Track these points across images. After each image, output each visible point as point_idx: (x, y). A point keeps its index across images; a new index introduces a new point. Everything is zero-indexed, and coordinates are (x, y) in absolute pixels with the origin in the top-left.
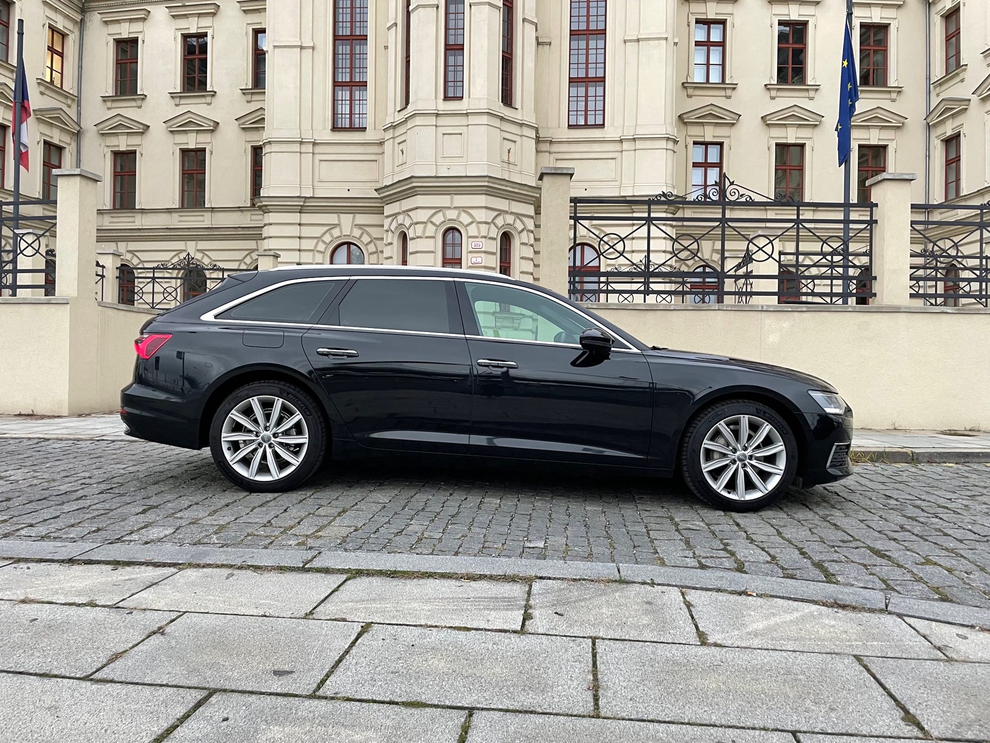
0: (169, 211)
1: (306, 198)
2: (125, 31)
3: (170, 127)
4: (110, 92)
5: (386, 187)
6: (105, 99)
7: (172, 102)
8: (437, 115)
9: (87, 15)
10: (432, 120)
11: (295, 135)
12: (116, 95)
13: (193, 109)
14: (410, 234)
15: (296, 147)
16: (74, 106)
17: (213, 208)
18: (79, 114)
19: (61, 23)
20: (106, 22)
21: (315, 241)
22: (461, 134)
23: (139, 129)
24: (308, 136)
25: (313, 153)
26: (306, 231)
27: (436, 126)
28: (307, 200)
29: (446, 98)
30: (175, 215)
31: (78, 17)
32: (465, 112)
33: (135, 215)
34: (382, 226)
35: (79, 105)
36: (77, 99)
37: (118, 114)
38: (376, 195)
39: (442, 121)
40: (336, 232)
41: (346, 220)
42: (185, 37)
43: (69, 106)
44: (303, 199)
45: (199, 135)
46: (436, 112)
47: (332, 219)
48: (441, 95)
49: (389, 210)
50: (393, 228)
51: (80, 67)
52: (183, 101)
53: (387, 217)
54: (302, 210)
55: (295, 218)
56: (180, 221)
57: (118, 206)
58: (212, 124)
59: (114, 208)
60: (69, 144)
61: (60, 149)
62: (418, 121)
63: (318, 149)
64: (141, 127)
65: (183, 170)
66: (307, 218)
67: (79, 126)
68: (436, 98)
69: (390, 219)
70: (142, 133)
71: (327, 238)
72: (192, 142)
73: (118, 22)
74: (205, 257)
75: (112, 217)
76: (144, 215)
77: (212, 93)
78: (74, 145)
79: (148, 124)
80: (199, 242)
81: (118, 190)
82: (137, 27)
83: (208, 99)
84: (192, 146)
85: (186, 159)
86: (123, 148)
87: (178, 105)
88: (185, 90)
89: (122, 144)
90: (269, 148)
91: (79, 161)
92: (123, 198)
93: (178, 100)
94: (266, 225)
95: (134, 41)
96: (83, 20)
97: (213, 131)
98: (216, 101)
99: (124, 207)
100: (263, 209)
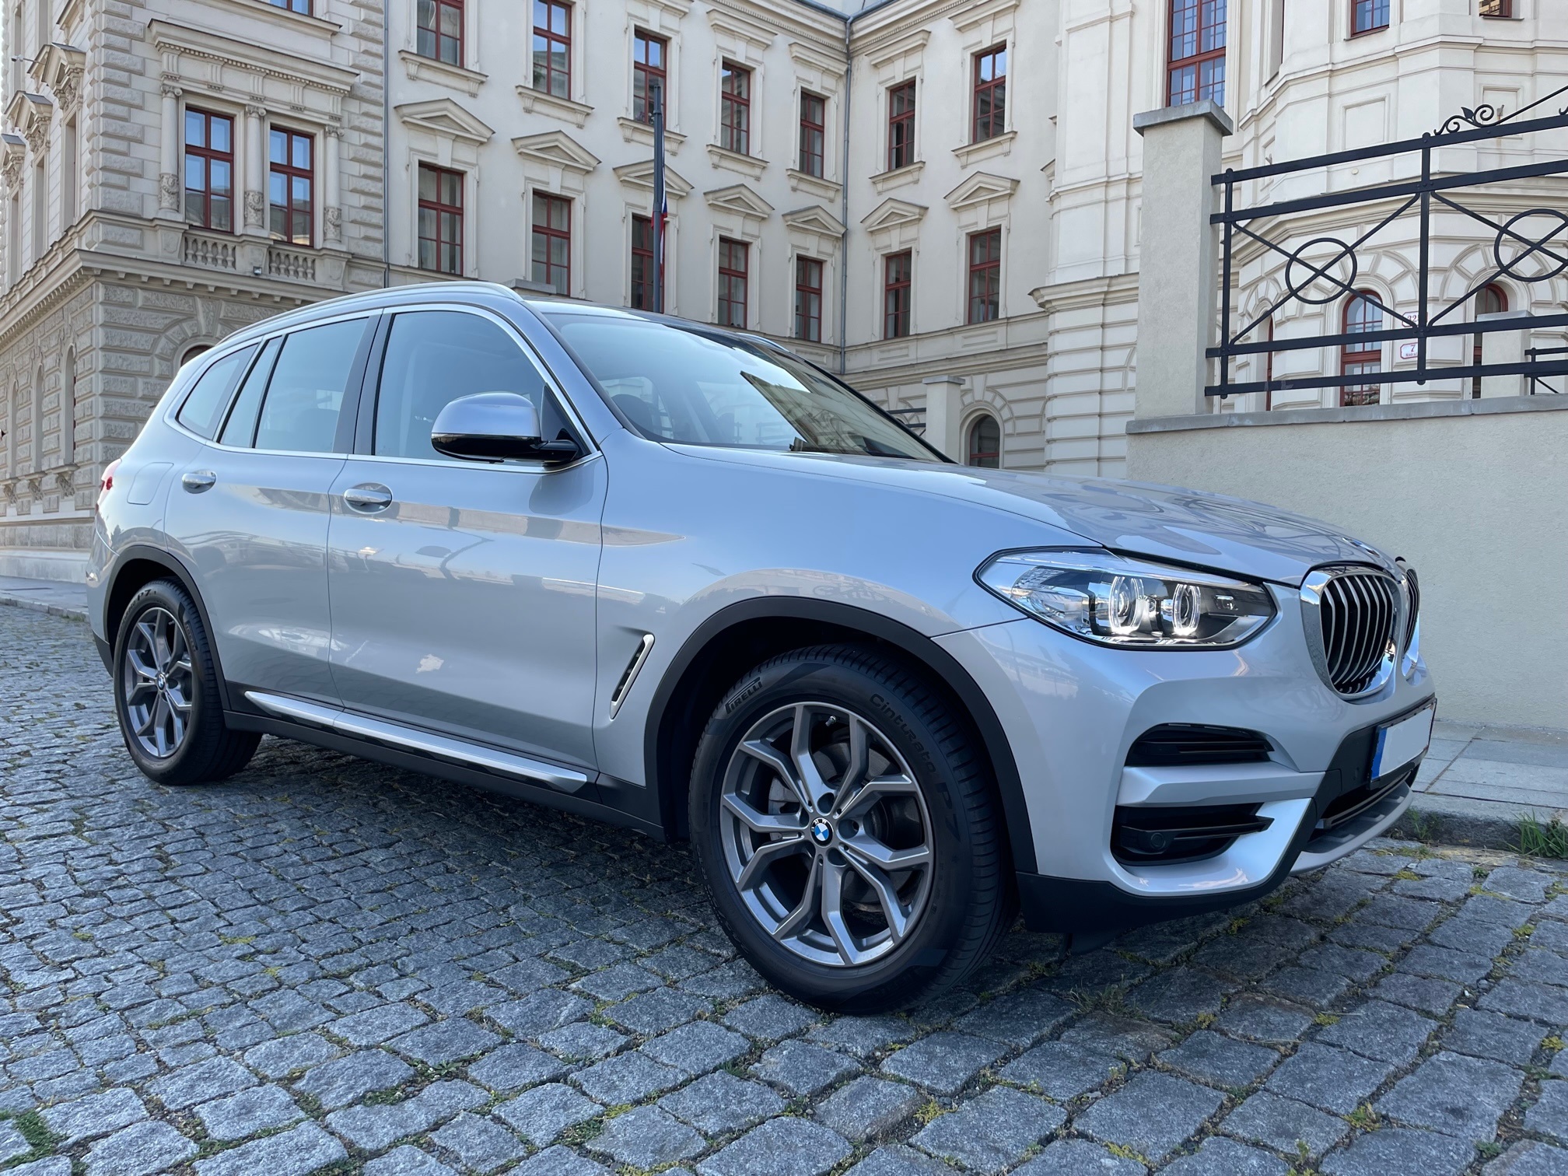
0: (950, 331)
1: (1111, 277)
2: (897, 73)
3: (954, 203)
4: (881, 167)
6: (875, 180)
7: (958, 163)
8: (1332, 73)
9: (855, 62)
10: (1322, 85)
11: (1098, 172)
12: (890, 170)
13: (983, 167)
15: (1099, 194)
16: (839, 200)
17: (1008, 318)
18: (845, 209)
19: (817, 84)
20: (875, 66)
21: (1128, 350)
22: (1383, 99)
23: (915, 214)
24: (1118, 169)
25: (1127, 198)
26: (1114, 336)
27: (1330, 95)
28: (1114, 281)
29: (1356, 33)
30: (958, 337)
31: (842, 69)
32: (1390, 53)
33: (909, 344)
35: (845, 197)
36: (844, 189)
37: (890, 199)
39: (1342, 83)
42: (978, 57)
43: (832, 201)
44: (1107, 281)
45: (992, 206)
46: (1330, 67)
48: (1343, 29)
49: (1247, 275)
51: (847, 141)
52: (973, 158)
53: (1244, 289)
54: (1105, 301)
55: (1094, 315)
56: (965, 346)
57: (891, 333)
58: (1008, 184)
59: (886, 338)
60: (832, 255)
61: (820, 263)
62: (1293, 93)
63: (1137, 189)
64: (917, 210)
65: (971, 266)
66: (1114, 313)
67: (845, 225)
68: (1331, 41)
69: (1247, 293)
70: (920, 220)
72: (980, 220)
73: (890, 60)
74: (998, 398)
75: (883, 352)
76: (920, 343)
77: (1011, 135)
78: (838, 255)
79: (926, 205)
80: (990, 375)
81: (891, 310)
82: (913, 61)
83: (1006, 147)
84: (982, 226)
85: (978, 250)
86: (896, 248)
87: (964, 167)
88: (975, 141)
89: (894, 242)
90: (1059, 204)
91: (845, 276)
92: (898, 322)
93: (964, 159)
94: (1051, 334)
95: (910, 85)
96: (848, 72)
97: (1011, 195)
98: (1017, 146)
99: (896, 335)
100: (1046, 309)
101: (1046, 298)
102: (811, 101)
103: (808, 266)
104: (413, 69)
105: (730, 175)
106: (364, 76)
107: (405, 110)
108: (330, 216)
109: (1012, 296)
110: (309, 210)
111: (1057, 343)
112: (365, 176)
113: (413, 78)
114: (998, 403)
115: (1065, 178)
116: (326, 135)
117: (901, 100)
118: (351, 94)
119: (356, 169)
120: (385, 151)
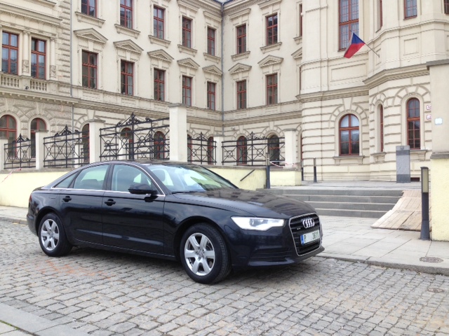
0: (261, 107)
2: (240, 22)
3: (261, 65)
4: (235, 53)
5: (369, 78)
6: (233, 57)
8: (400, 30)
9: (224, 17)
10: (397, 34)
11: (317, 58)
12: (238, 54)
13: (271, 53)
14: (385, 105)
16: (220, 63)
17: (281, 103)
18: (222, 66)
19: (213, 25)
20: (232, 19)
21: (330, 115)
22: (416, 38)
23: (247, 68)
24: (324, 57)
25: (328, 66)
26: (325, 110)
27: (399, 37)
28: (325, 93)
29: (406, 18)
30: (264, 109)
32: (418, 24)
33: (246, 111)
34: (368, 102)
35: (222, 62)
36: (221, 60)
37: (238, 63)
38: (363, 84)
39: (403, 33)
40: (342, 109)
41: (347, 101)
42: (267, 17)
43: (218, 63)
44: (323, 93)
46: (399, 28)
47: (339, 101)
48: (402, 16)
49: (372, 92)
50: (374, 102)
51: (222, 43)
52: (267, 50)
53: (371, 96)
54: (322, 99)
55: (318, 104)
56: (266, 112)
57: (239, 107)
58: (280, 59)
59: (238, 109)
60: (218, 81)
61: (214, 84)
62: (387, 36)
63: (331, 63)
65: (267, 86)
66: (325, 103)
67: (222, 71)
68: (399, 19)
69: (372, 98)
70: (249, 70)
71: (337, 113)
72: (270, 71)
73: (237, 18)
74: (278, 129)
75: (237, 114)
76: (250, 111)
77: (280, 44)
78: (220, 81)
79: (251, 66)
80: (275, 122)
81: (239, 99)
82: (245, 18)
83: (278, 47)
85: (269, 80)
86: (241, 79)
87: (264, 53)
88: (268, 45)
89: (240, 77)
90: (304, 68)
91: (223, 89)
92: (242, 103)
93: (264, 51)
94: (303, 109)
95: (244, 26)
96: (222, 21)
97: (280, 63)
98: (282, 47)
99: (242, 108)
100: (301, 101)
101: (302, 98)
102: (211, 31)
103: (211, 85)
104: (80, 18)
105: (186, 55)
106: (64, 20)
107: (78, 32)
108: (52, 68)
109: (284, 95)
110: (44, 66)
112: (64, 55)
113: (79, 21)
117: (240, 31)
119: (60, 52)
120: (70, 46)
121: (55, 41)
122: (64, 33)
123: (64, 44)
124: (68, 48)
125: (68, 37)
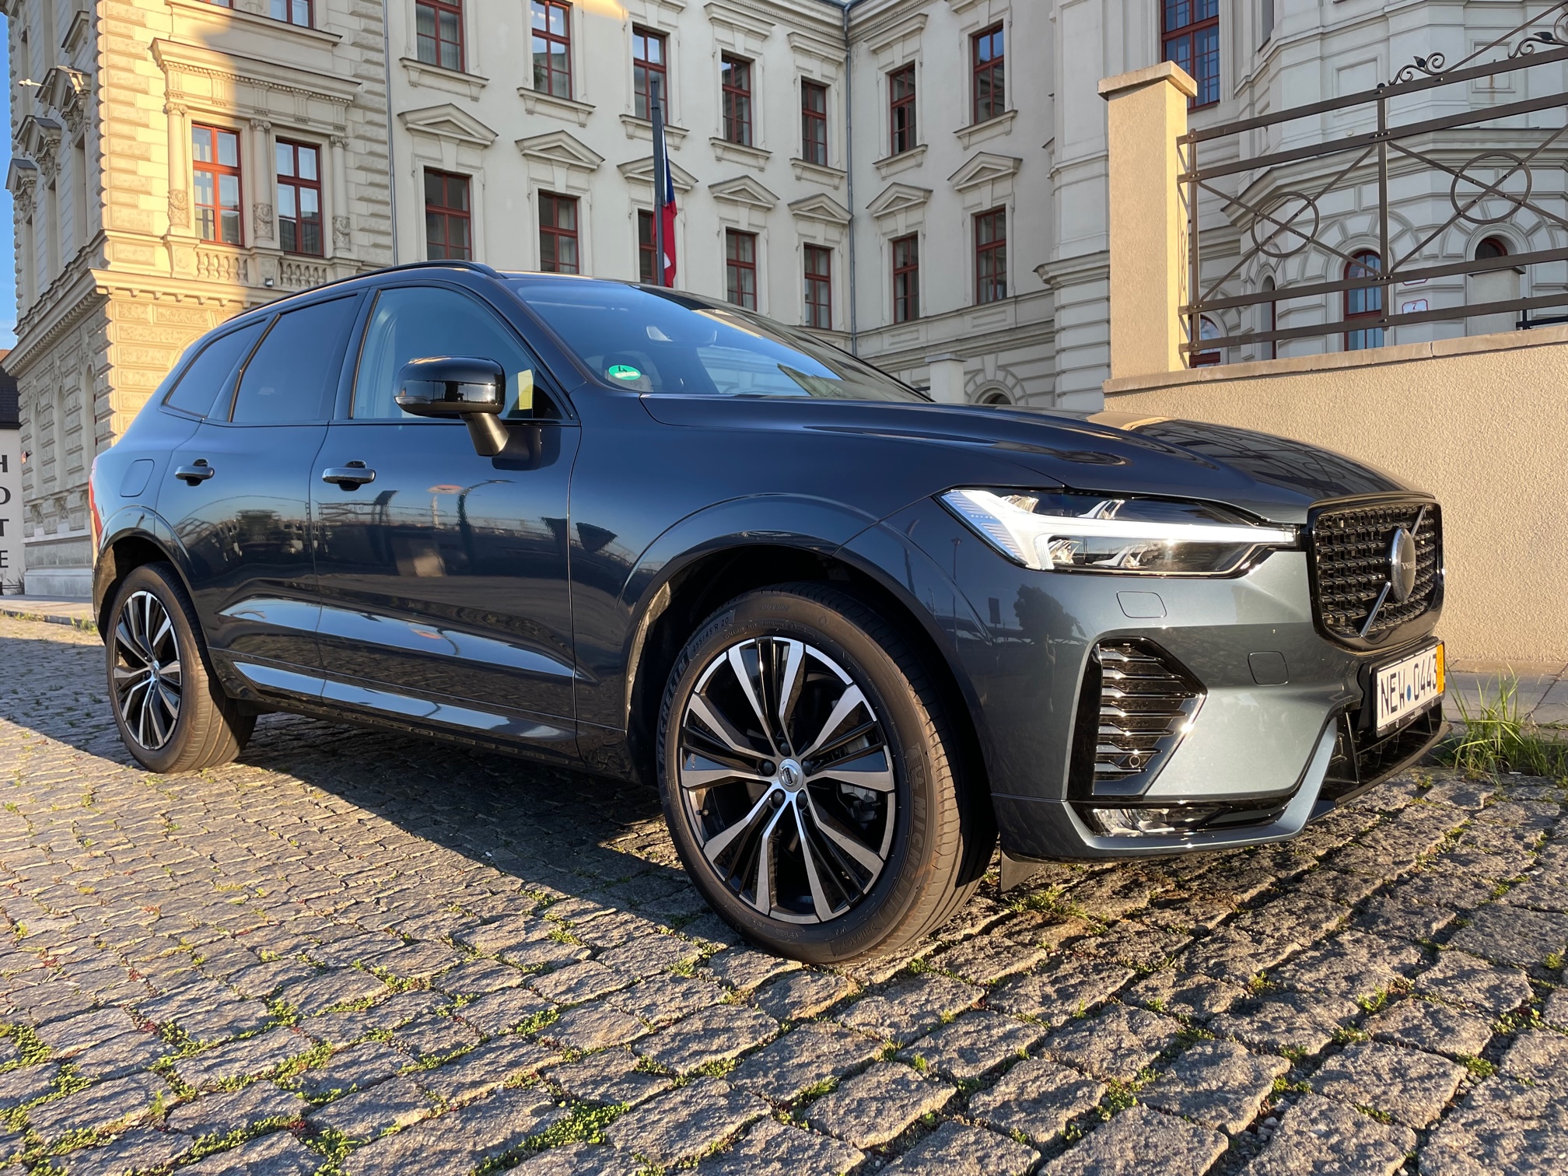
0: (959, 313)
2: (896, 58)
3: (958, 184)
4: (885, 152)
6: (878, 165)
7: (959, 145)
8: (1323, 36)
9: (854, 48)
10: (1314, 48)
12: (893, 155)
13: (985, 147)
14: (1279, 279)
16: (844, 187)
17: (1016, 297)
18: (850, 195)
19: (818, 71)
20: (875, 52)
22: (1375, 60)
23: (919, 198)
27: (1322, 58)
30: (968, 318)
31: (841, 56)
32: (1381, 13)
33: (919, 327)
35: (850, 184)
36: (848, 175)
37: (894, 184)
38: (1221, 221)
39: (1335, 44)
42: (976, 38)
43: (836, 188)
45: (996, 186)
46: (1321, 30)
50: (1253, 277)
51: (849, 128)
52: (975, 138)
55: (1100, 289)
56: (974, 326)
57: (900, 318)
58: (1011, 163)
59: (896, 323)
60: (838, 243)
61: (827, 251)
62: (1286, 58)
64: (921, 194)
65: (977, 247)
67: (850, 212)
69: (1247, 261)
70: (924, 203)
72: (987, 199)
73: (888, 45)
74: (1009, 377)
75: (893, 336)
76: (929, 326)
77: (1011, 114)
78: (846, 242)
79: (930, 188)
80: (1000, 354)
81: (900, 294)
82: (912, 45)
83: (1006, 126)
84: (987, 206)
85: (983, 228)
86: (902, 232)
87: (966, 148)
88: (976, 120)
89: (901, 226)
90: (1059, 180)
91: (853, 263)
92: (907, 307)
93: (966, 140)
94: (1057, 310)
95: (910, 68)
96: (848, 58)
97: (1014, 174)
98: (1019, 124)
99: (906, 318)
100: (1053, 285)
101: (1051, 274)
102: (813, 91)
103: (815, 253)
104: (415, 76)
105: (734, 166)
106: (366, 85)
107: (409, 117)
108: (338, 225)
109: (1019, 276)
110: (317, 220)
111: (1063, 319)
112: (372, 184)
113: (414, 85)
114: (1010, 381)
115: (1066, 153)
116: (332, 144)
117: (901, 84)
118: (352, 104)
119: (362, 177)
120: (390, 158)
121: (345, 147)
122: (370, 123)
123: (372, 153)
124: (382, 165)
125: (383, 134)
